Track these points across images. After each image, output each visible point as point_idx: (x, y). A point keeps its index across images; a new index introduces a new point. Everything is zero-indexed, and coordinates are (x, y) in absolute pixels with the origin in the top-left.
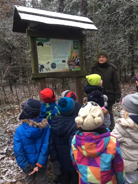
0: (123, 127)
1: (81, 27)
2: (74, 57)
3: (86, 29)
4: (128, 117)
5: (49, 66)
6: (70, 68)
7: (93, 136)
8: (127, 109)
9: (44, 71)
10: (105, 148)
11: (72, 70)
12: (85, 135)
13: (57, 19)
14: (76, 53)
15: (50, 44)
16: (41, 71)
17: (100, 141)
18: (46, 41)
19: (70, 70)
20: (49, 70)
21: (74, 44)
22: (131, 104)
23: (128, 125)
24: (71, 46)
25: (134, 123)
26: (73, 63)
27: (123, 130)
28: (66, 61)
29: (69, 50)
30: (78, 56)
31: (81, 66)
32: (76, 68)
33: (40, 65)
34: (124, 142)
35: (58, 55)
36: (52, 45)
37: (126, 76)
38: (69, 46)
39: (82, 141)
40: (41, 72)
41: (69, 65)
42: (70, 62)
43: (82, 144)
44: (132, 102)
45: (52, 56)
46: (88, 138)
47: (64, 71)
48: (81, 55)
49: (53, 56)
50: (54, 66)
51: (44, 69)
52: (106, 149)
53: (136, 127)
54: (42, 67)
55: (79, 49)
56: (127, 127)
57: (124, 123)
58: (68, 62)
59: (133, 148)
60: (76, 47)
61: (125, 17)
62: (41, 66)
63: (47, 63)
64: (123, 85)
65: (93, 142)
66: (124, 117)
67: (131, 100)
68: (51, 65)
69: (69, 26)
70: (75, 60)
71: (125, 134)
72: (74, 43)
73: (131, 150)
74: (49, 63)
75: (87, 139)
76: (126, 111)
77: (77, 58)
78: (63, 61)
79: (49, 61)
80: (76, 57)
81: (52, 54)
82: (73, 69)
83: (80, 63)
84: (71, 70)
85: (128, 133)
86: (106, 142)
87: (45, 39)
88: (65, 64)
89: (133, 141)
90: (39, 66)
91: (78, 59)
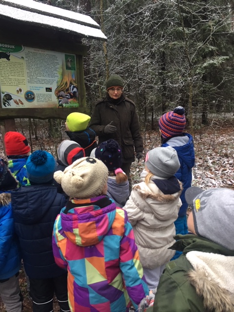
0: (142, 195)
1: (79, 32)
2: (66, 83)
3: (86, 36)
4: (152, 181)
5: (22, 96)
6: (59, 102)
7: (91, 212)
8: (151, 170)
9: (13, 105)
10: (109, 228)
11: (64, 105)
12: (79, 212)
13: (35, 13)
14: (70, 77)
15: (23, 57)
16: (6, 105)
17: (102, 218)
18: (15, 51)
19: (60, 105)
20: (22, 104)
21: (67, 61)
22: (159, 162)
23: (150, 193)
24: (61, 64)
25: (159, 191)
26: (66, 94)
27: (142, 200)
28: (53, 90)
29: (58, 70)
30: (75, 82)
31: (80, 99)
32: (71, 103)
33: (3, 93)
34: (143, 220)
35: (38, 78)
36: (25, 59)
37: (154, 120)
38: (58, 64)
39: (74, 221)
40: (5, 107)
41: (58, 97)
42: (59, 92)
43: (73, 226)
44: (160, 160)
45: (26, 78)
46: (84, 215)
47: (50, 107)
48: (79, 80)
49: (29, 78)
50: (30, 96)
51: (11, 102)
52: (111, 228)
53: (161, 197)
54: (9, 97)
55: (75, 70)
56: (149, 196)
57: (144, 189)
58: (56, 91)
59: (155, 229)
60: (70, 65)
61: (151, 23)
62: (5, 96)
63: (18, 91)
64: (149, 134)
65: (91, 221)
66: (146, 181)
67: (160, 157)
68: (25, 95)
69: (56, 28)
70: (68, 88)
71: (144, 207)
72: (66, 58)
73: (152, 233)
74: (21, 90)
75: (82, 217)
76: (150, 172)
77: (72, 86)
78: (47, 89)
79: (21, 86)
80: (71, 83)
81: (26, 75)
82: (66, 103)
83: (77, 93)
84: (62, 105)
85: (149, 206)
86: (110, 219)
87: (13, 47)
88: (51, 95)
89: (156, 218)
90: (2, 95)
91: (74, 87)
